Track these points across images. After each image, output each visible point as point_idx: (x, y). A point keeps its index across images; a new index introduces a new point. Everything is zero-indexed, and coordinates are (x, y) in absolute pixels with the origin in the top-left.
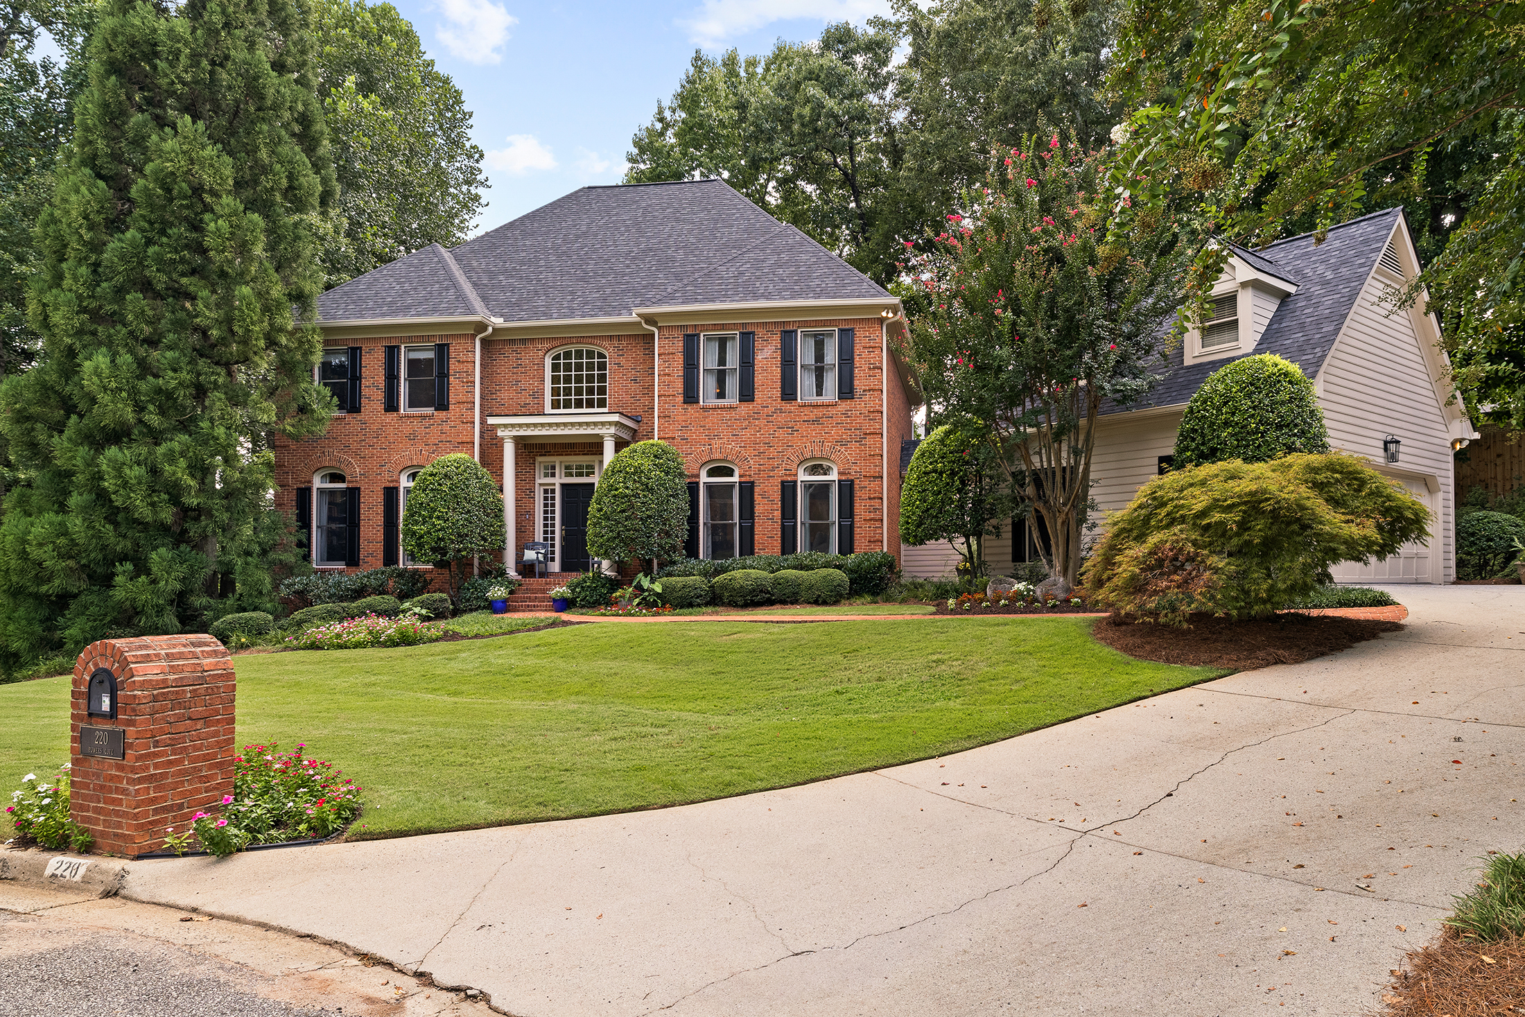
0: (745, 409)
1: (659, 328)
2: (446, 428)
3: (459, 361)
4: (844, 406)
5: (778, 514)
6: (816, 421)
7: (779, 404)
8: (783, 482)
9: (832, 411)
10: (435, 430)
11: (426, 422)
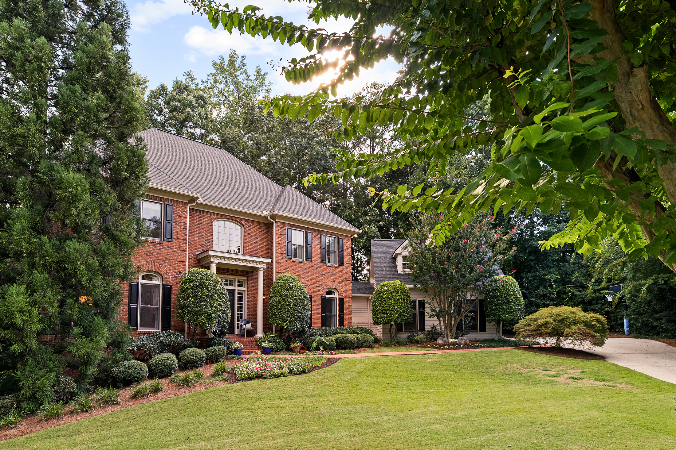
0: (308, 264)
1: (276, 222)
2: (170, 252)
3: (179, 216)
4: (340, 268)
5: (320, 310)
6: (332, 273)
7: (320, 264)
8: (321, 297)
9: (337, 270)
10: (164, 252)
11: (158, 247)
